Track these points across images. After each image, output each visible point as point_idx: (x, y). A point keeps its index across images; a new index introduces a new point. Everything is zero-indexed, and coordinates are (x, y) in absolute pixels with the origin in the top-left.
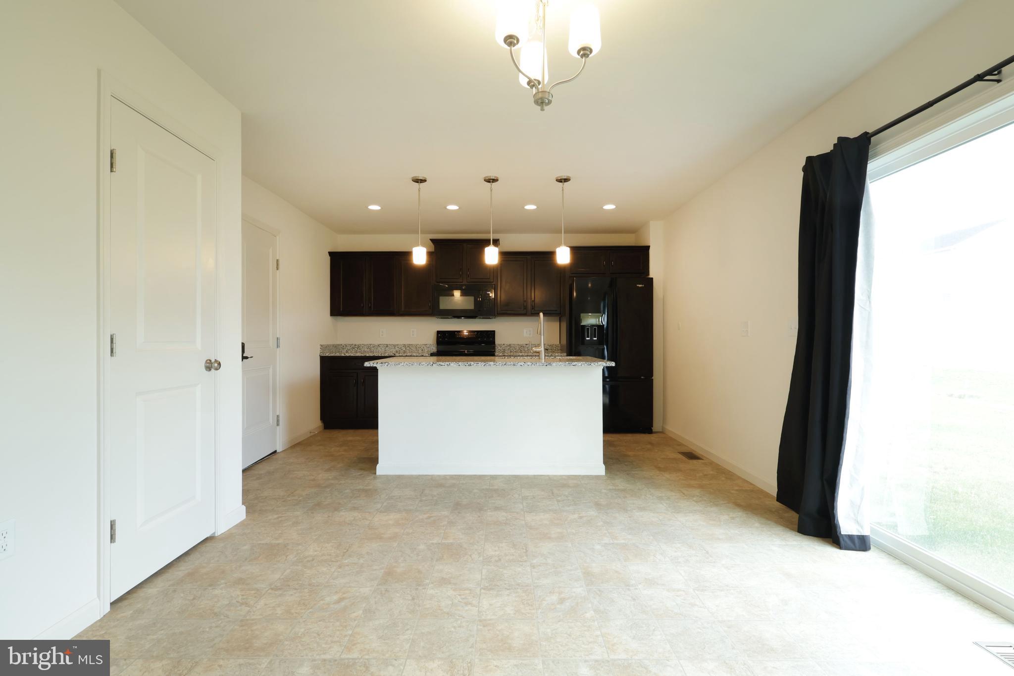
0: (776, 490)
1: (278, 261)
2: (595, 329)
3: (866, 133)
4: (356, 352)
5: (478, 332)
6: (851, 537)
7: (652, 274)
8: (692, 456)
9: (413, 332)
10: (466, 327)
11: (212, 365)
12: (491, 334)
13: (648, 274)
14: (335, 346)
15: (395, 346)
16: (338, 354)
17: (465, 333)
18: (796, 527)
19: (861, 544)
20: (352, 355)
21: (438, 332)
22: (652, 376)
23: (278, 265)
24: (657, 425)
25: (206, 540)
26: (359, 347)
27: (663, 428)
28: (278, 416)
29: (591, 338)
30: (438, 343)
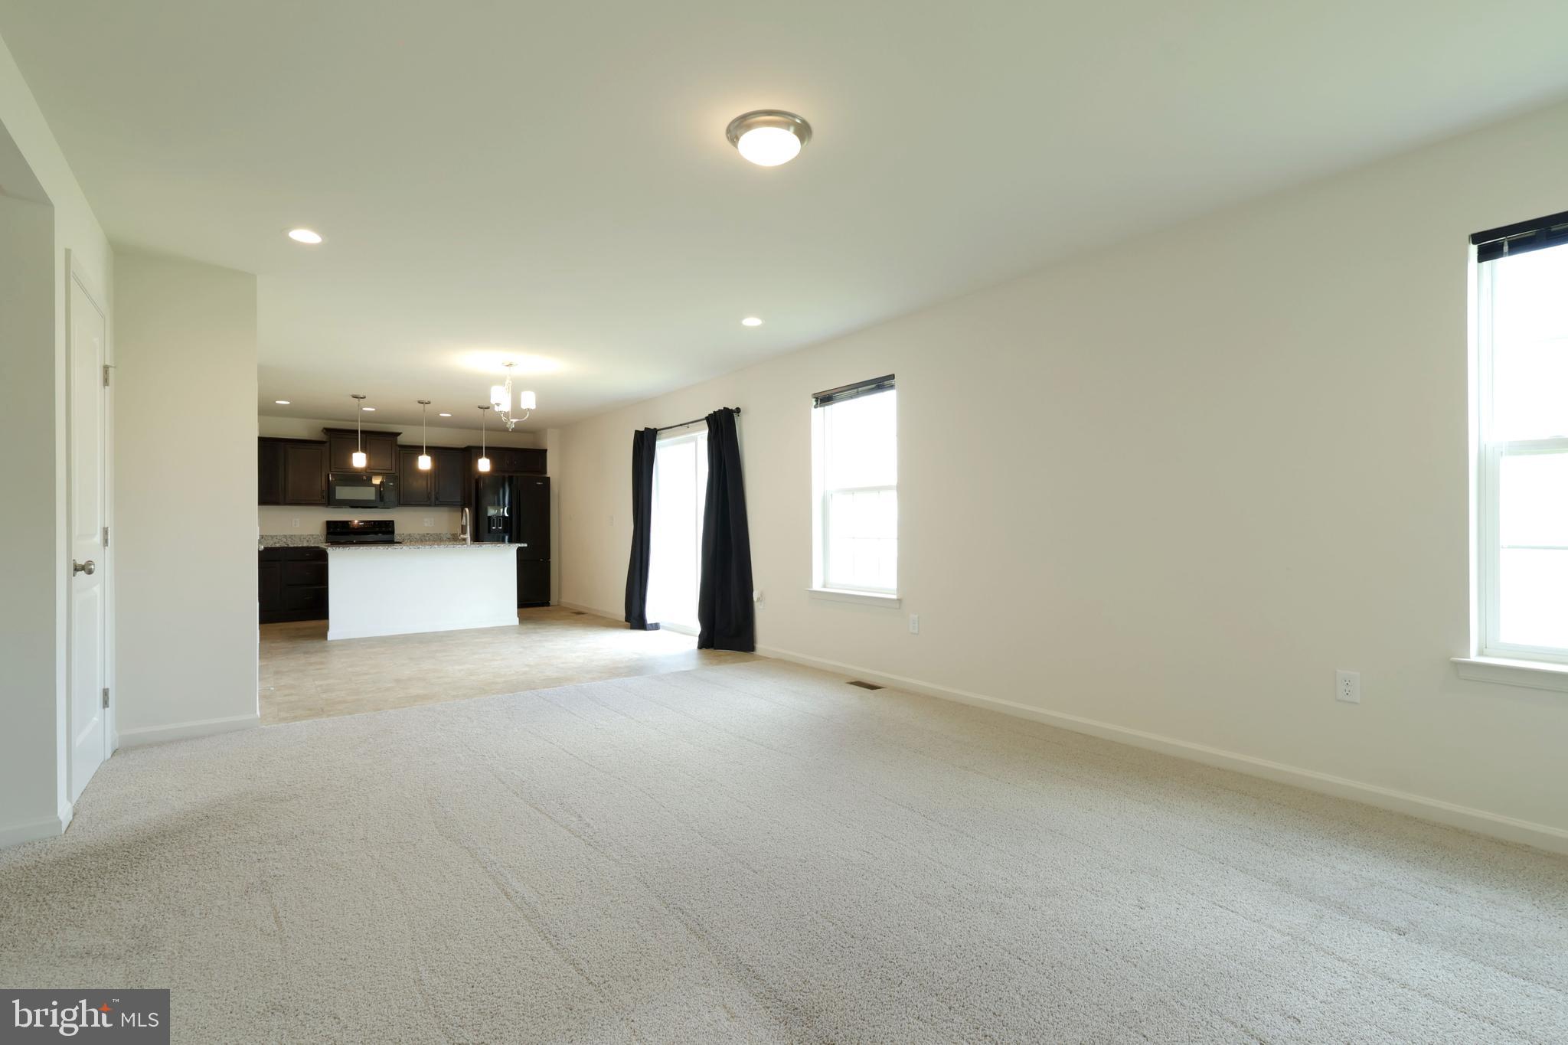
0: (624, 614)
2: (500, 519)
3: (655, 429)
5: (373, 521)
6: (651, 624)
7: (549, 474)
8: (579, 613)
9: (295, 522)
10: (356, 518)
12: (390, 524)
13: (546, 473)
15: (272, 537)
19: (656, 627)
21: (328, 523)
22: (549, 558)
24: (553, 600)
27: (559, 602)
29: (497, 527)
30: (328, 533)
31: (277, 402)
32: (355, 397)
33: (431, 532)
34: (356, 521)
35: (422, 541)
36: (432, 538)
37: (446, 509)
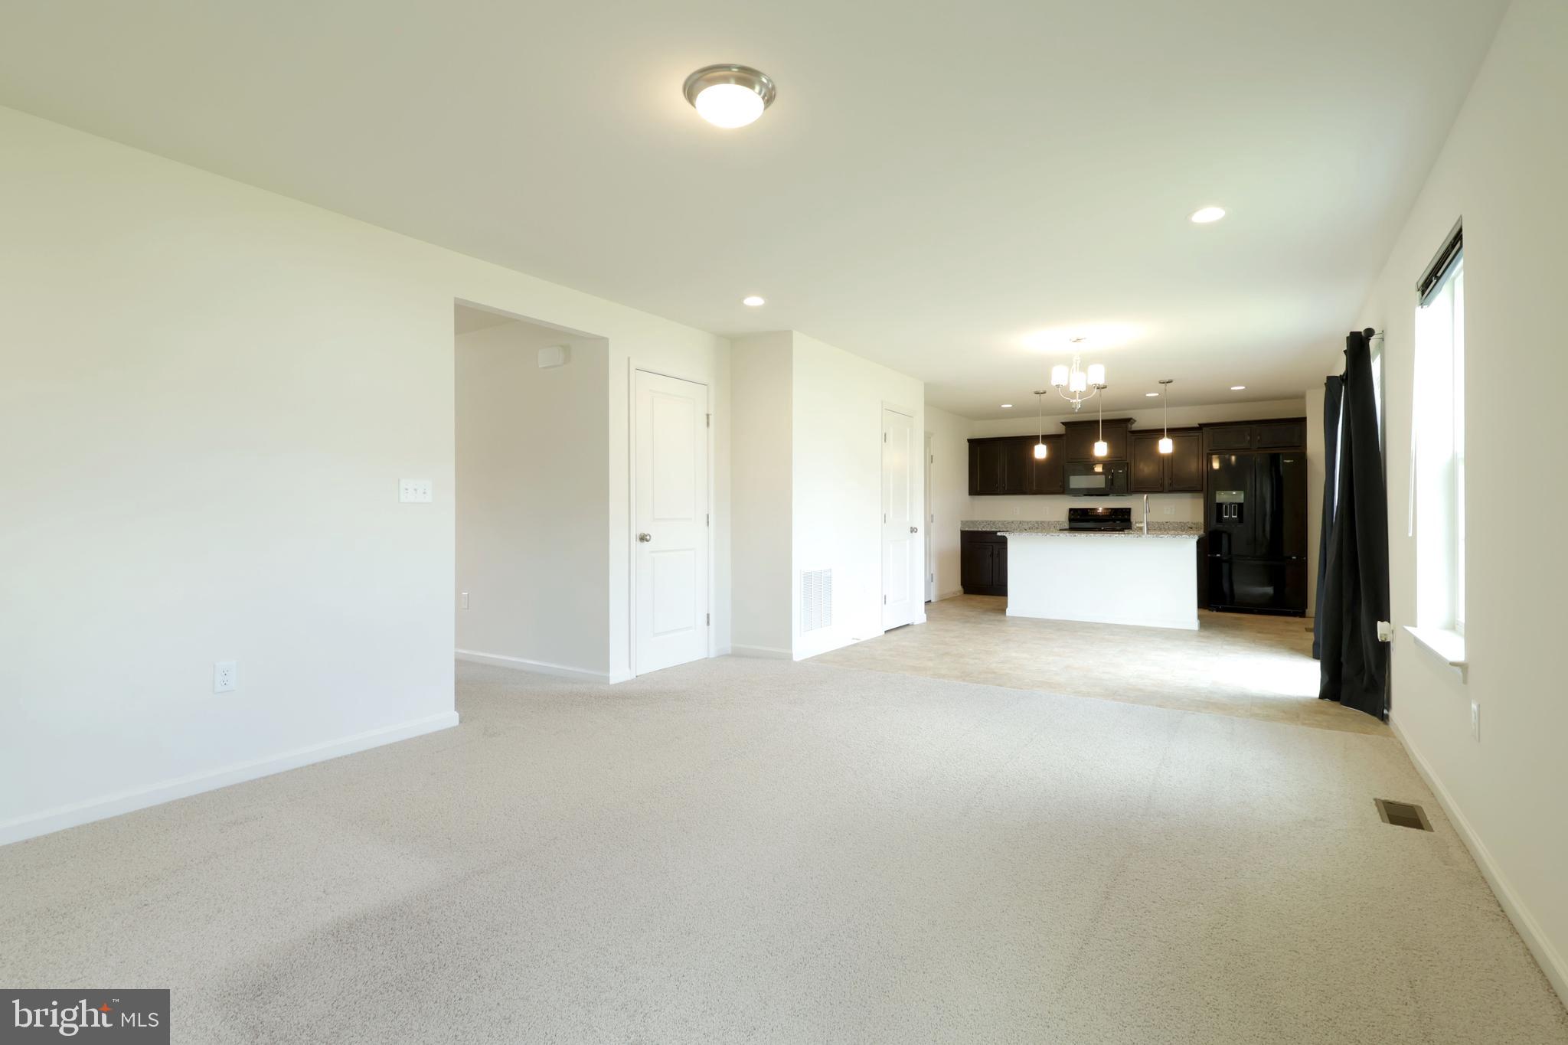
1: (932, 456)
2: (1235, 507)
4: (991, 527)
5: (1112, 509)
7: (1307, 449)
10: (1100, 505)
11: (913, 530)
12: (1127, 512)
13: (1305, 446)
14: (973, 522)
15: (1028, 522)
16: (976, 529)
17: (1100, 510)
18: (1312, 654)
20: (988, 530)
21: (1071, 510)
22: (1306, 556)
23: (932, 458)
24: (1310, 610)
25: (908, 625)
26: (994, 523)
28: (932, 575)
29: (1230, 515)
30: (1071, 520)
31: (1003, 406)
32: (1037, 393)
33: (1172, 521)
34: (1100, 509)
35: (1160, 530)
36: (1171, 527)
37: (1189, 495)
